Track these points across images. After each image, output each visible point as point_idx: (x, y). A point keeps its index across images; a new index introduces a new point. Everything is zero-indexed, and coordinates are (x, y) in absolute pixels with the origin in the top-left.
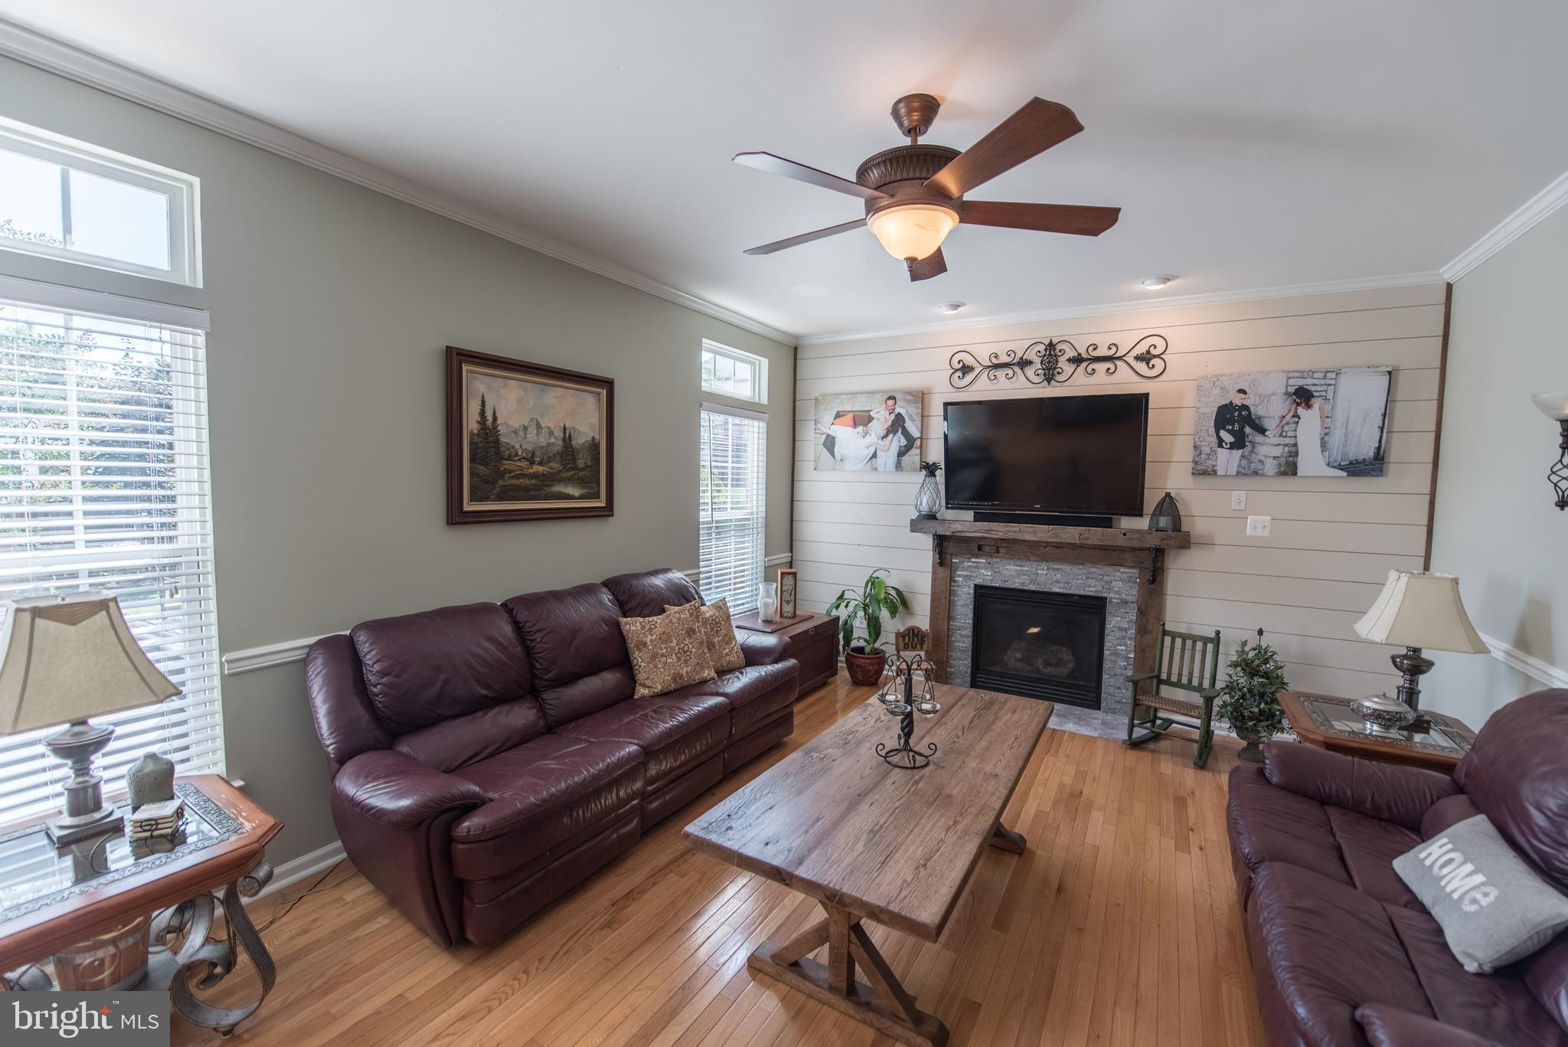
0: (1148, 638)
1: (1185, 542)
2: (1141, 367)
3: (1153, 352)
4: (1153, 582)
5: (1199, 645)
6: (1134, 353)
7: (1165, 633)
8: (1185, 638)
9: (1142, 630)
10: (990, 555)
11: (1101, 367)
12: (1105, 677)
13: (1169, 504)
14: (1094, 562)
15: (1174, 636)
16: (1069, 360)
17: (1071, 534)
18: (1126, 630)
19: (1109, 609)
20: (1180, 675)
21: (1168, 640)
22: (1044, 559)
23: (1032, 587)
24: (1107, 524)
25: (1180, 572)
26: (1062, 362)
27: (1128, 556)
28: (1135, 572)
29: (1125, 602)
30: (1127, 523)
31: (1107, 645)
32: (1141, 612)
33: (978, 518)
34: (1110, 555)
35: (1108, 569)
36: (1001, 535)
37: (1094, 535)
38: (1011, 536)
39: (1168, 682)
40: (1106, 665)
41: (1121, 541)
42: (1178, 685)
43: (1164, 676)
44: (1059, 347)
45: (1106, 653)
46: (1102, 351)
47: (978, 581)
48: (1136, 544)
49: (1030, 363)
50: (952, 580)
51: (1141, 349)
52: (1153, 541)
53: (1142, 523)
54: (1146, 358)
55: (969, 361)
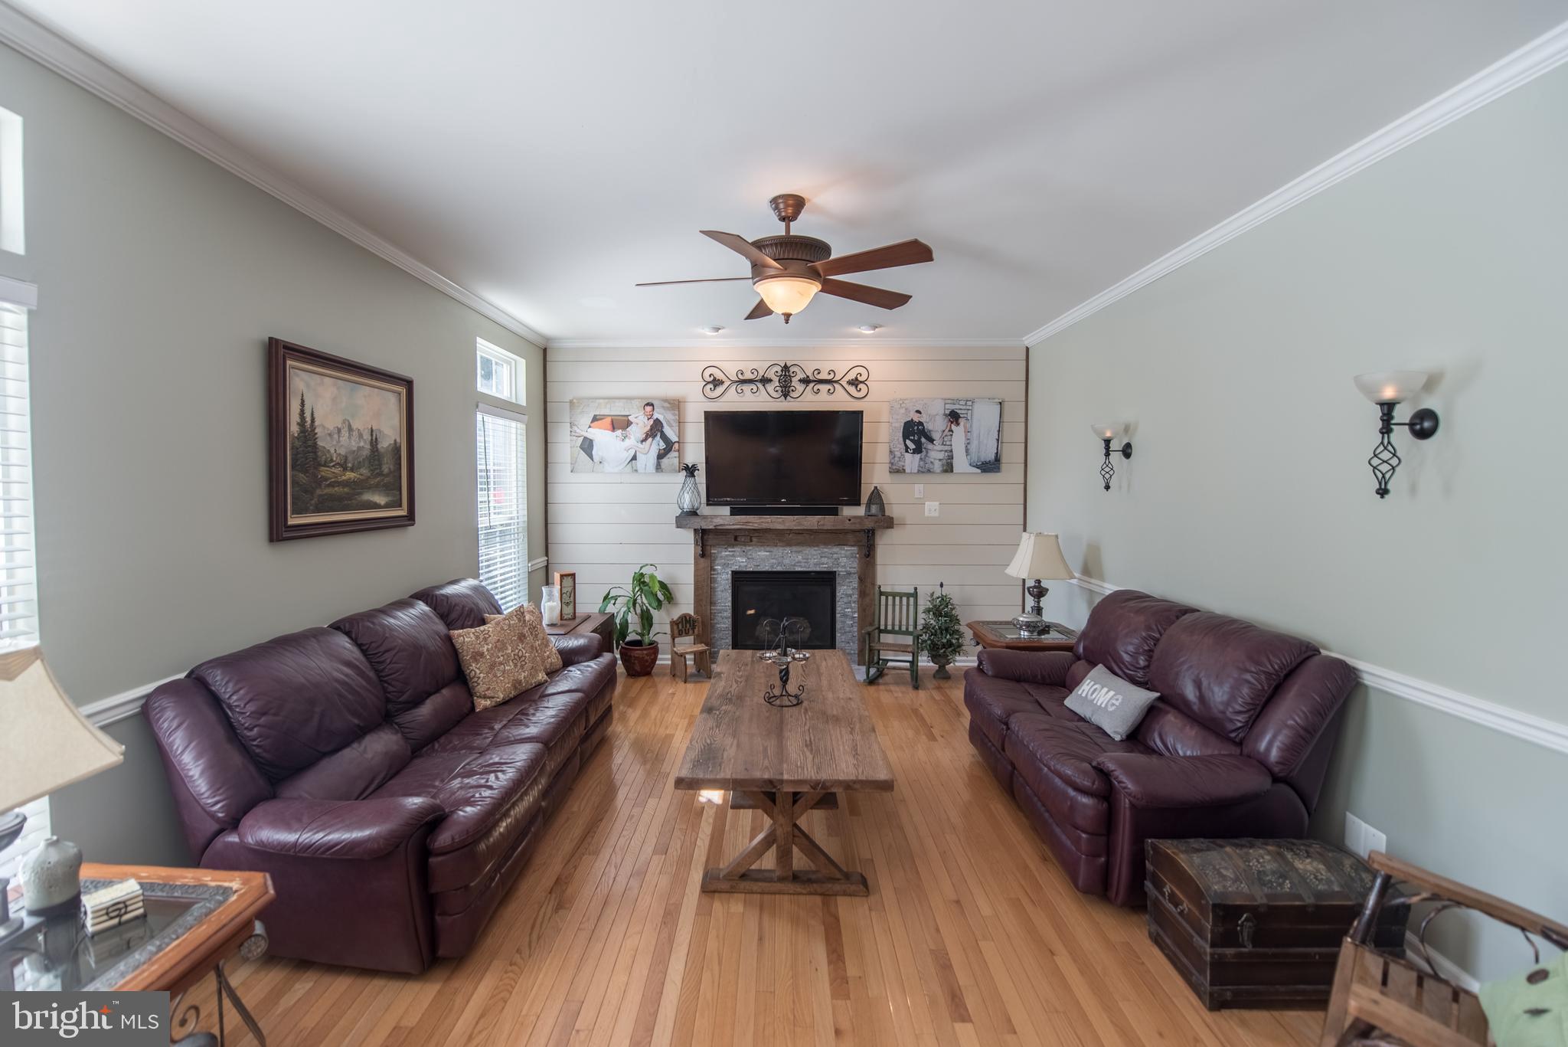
0: (867, 600)
1: (889, 523)
2: (852, 389)
3: (860, 379)
4: (868, 556)
5: (904, 599)
6: (847, 378)
7: (881, 594)
8: (894, 595)
9: (863, 594)
10: (745, 544)
11: (824, 388)
12: (838, 635)
13: (876, 496)
14: (826, 543)
15: (887, 594)
16: (800, 381)
17: (811, 522)
18: (851, 596)
19: (838, 580)
20: (893, 625)
21: (883, 598)
22: (789, 544)
23: (779, 569)
24: (834, 512)
25: (886, 545)
26: (795, 380)
27: (850, 537)
28: (855, 549)
29: (849, 573)
30: (848, 511)
31: (838, 609)
32: (861, 580)
33: (733, 512)
34: (836, 537)
35: (836, 549)
36: (756, 526)
37: (827, 522)
38: (764, 526)
39: (886, 631)
40: (838, 625)
41: (848, 526)
42: (892, 632)
43: (882, 627)
44: (792, 369)
45: (838, 616)
46: (824, 376)
47: (735, 568)
48: (858, 527)
49: (771, 380)
50: (712, 569)
51: (851, 376)
52: (869, 524)
53: (860, 511)
54: (854, 383)
55: (719, 375)
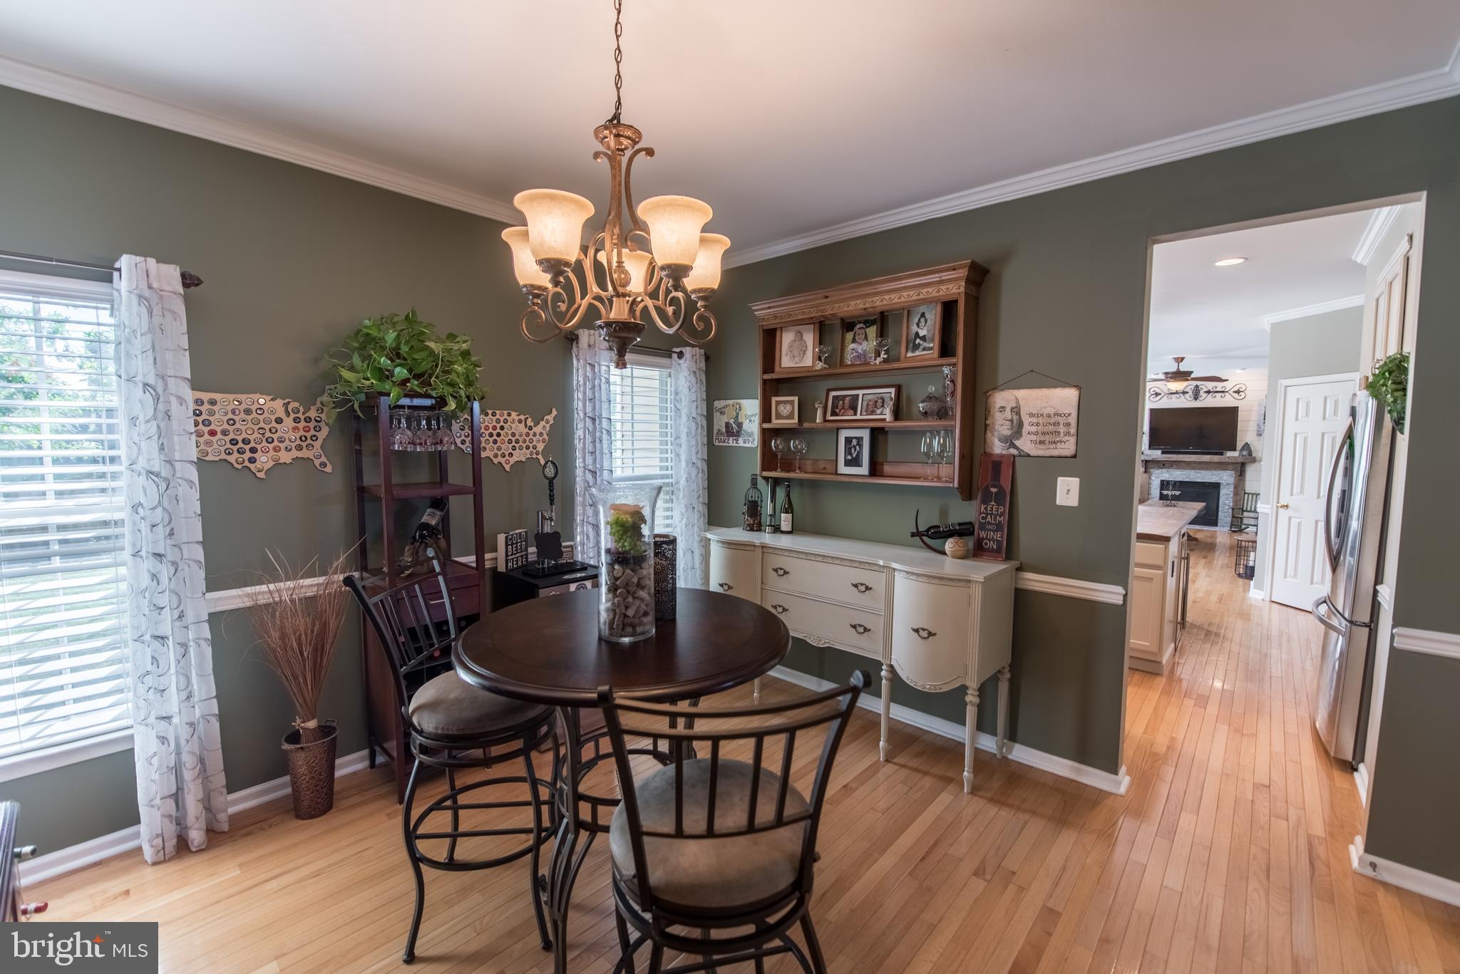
0: (1238, 497)
1: (1254, 460)
2: (1236, 395)
3: (1241, 390)
4: (1241, 475)
6: (1233, 390)
7: (1245, 493)
8: (1253, 494)
9: (1236, 494)
10: (1168, 468)
11: (1219, 395)
12: (1220, 513)
13: (1247, 446)
14: (1215, 469)
15: (1249, 494)
16: (1205, 392)
17: (1206, 458)
18: (1229, 495)
19: (1221, 487)
20: (1251, 508)
21: (1246, 495)
22: (1194, 468)
23: (1187, 480)
24: (1221, 454)
25: (1250, 471)
26: (1202, 393)
27: (1230, 466)
28: (1233, 472)
29: (1229, 484)
30: (1229, 454)
31: (1221, 500)
32: (1236, 487)
33: (1163, 453)
34: (1222, 466)
35: (1221, 472)
36: (1174, 459)
37: (1216, 458)
38: (1180, 459)
39: (1246, 511)
40: (1220, 509)
41: (1227, 460)
42: (1250, 511)
43: (1245, 509)
44: (1200, 387)
45: (1220, 504)
46: (1219, 389)
47: (1162, 479)
48: (1234, 461)
49: (1187, 392)
50: (1150, 478)
51: (1236, 389)
52: (1240, 460)
53: (1236, 454)
54: (1238, 392)
55: (1158, 391)
